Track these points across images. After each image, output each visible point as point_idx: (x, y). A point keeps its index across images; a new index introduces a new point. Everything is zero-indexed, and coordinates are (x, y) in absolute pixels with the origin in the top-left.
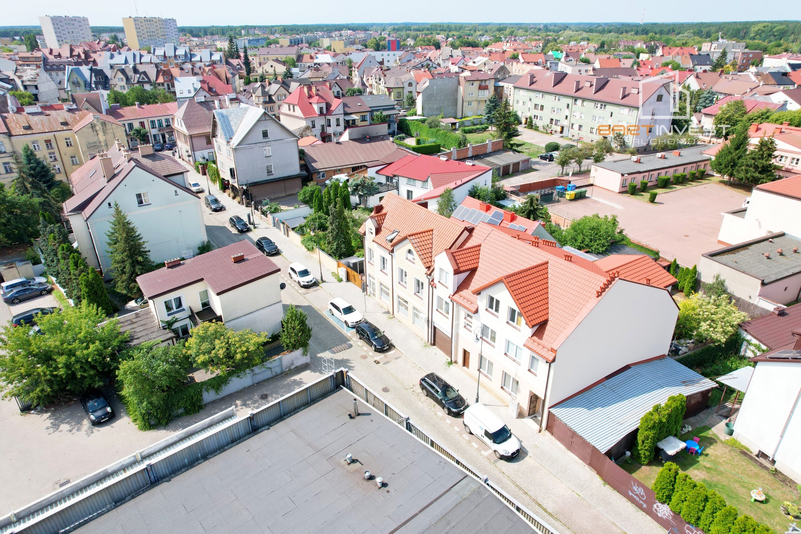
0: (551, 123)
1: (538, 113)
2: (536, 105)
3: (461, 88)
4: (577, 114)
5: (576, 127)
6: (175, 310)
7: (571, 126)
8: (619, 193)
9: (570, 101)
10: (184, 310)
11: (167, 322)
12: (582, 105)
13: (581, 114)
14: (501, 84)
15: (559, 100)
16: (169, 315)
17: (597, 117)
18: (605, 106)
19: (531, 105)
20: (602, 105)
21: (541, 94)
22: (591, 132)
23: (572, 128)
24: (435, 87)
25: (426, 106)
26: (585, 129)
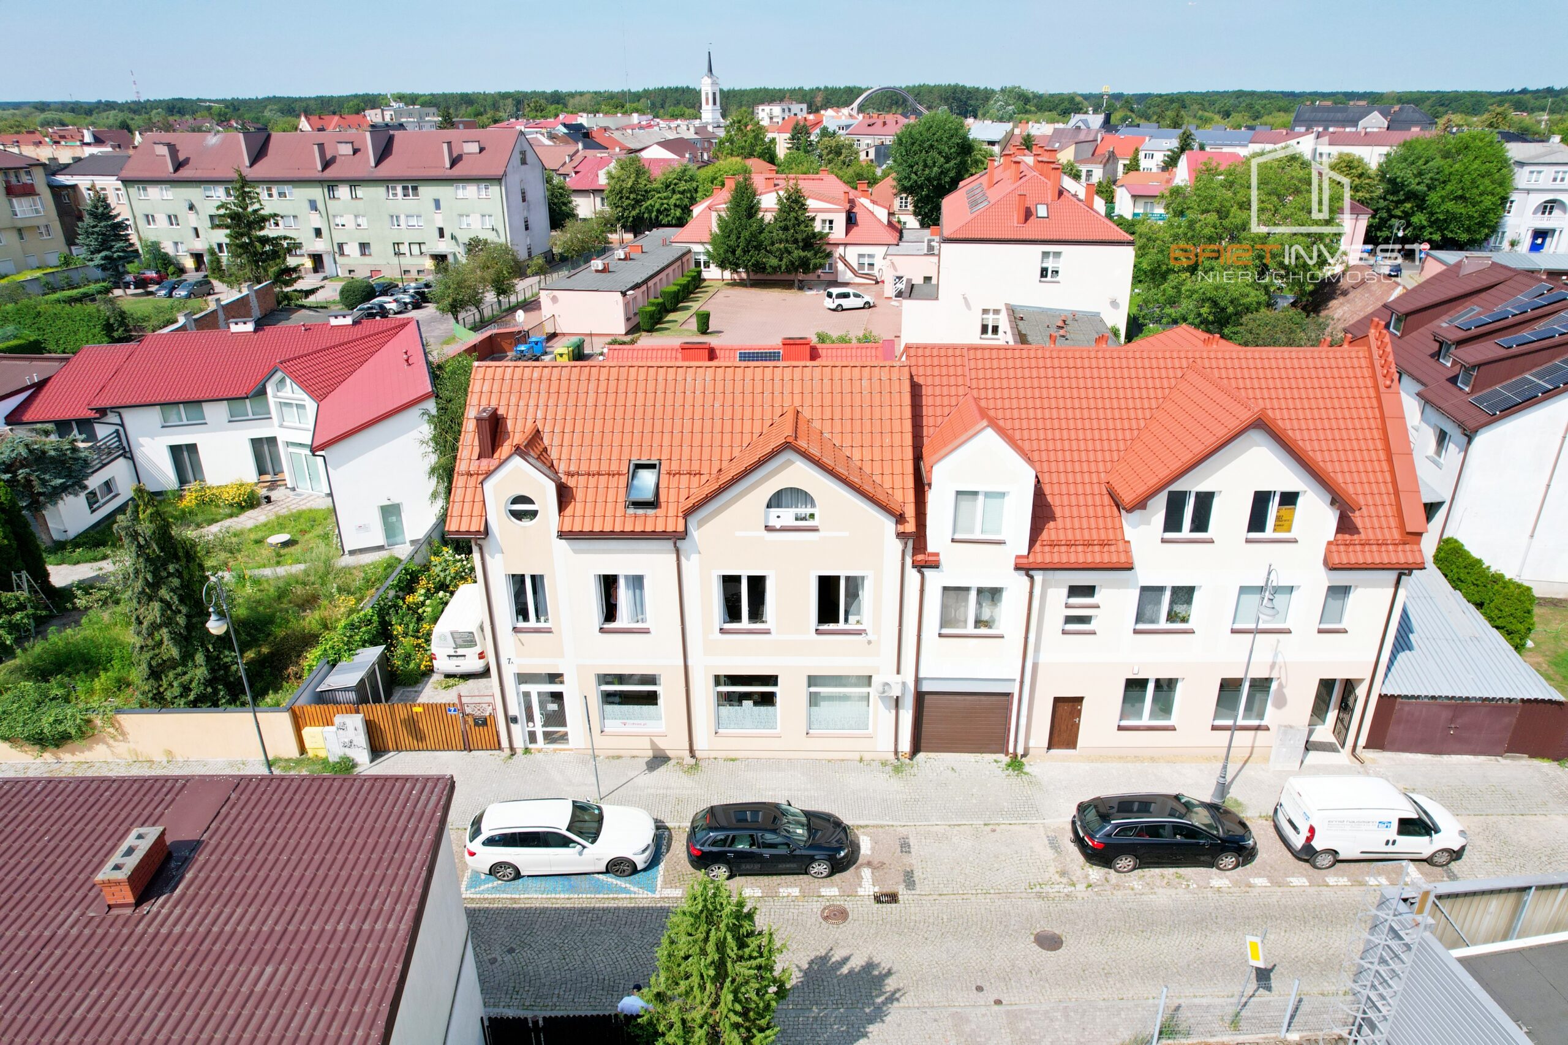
4: (346, 220)
5: (352, 249)
7: (337, 249)
8: (626, 334)
9: (317, 193)
12: (355, 197)
13: (356, 217)
14: (64, 180)
17: (402, 218)
19: (197, 221)
20: (405, 188)
21: (221, 189)
22: (398, 254)
23: (342, 254)
26: (377, 249)
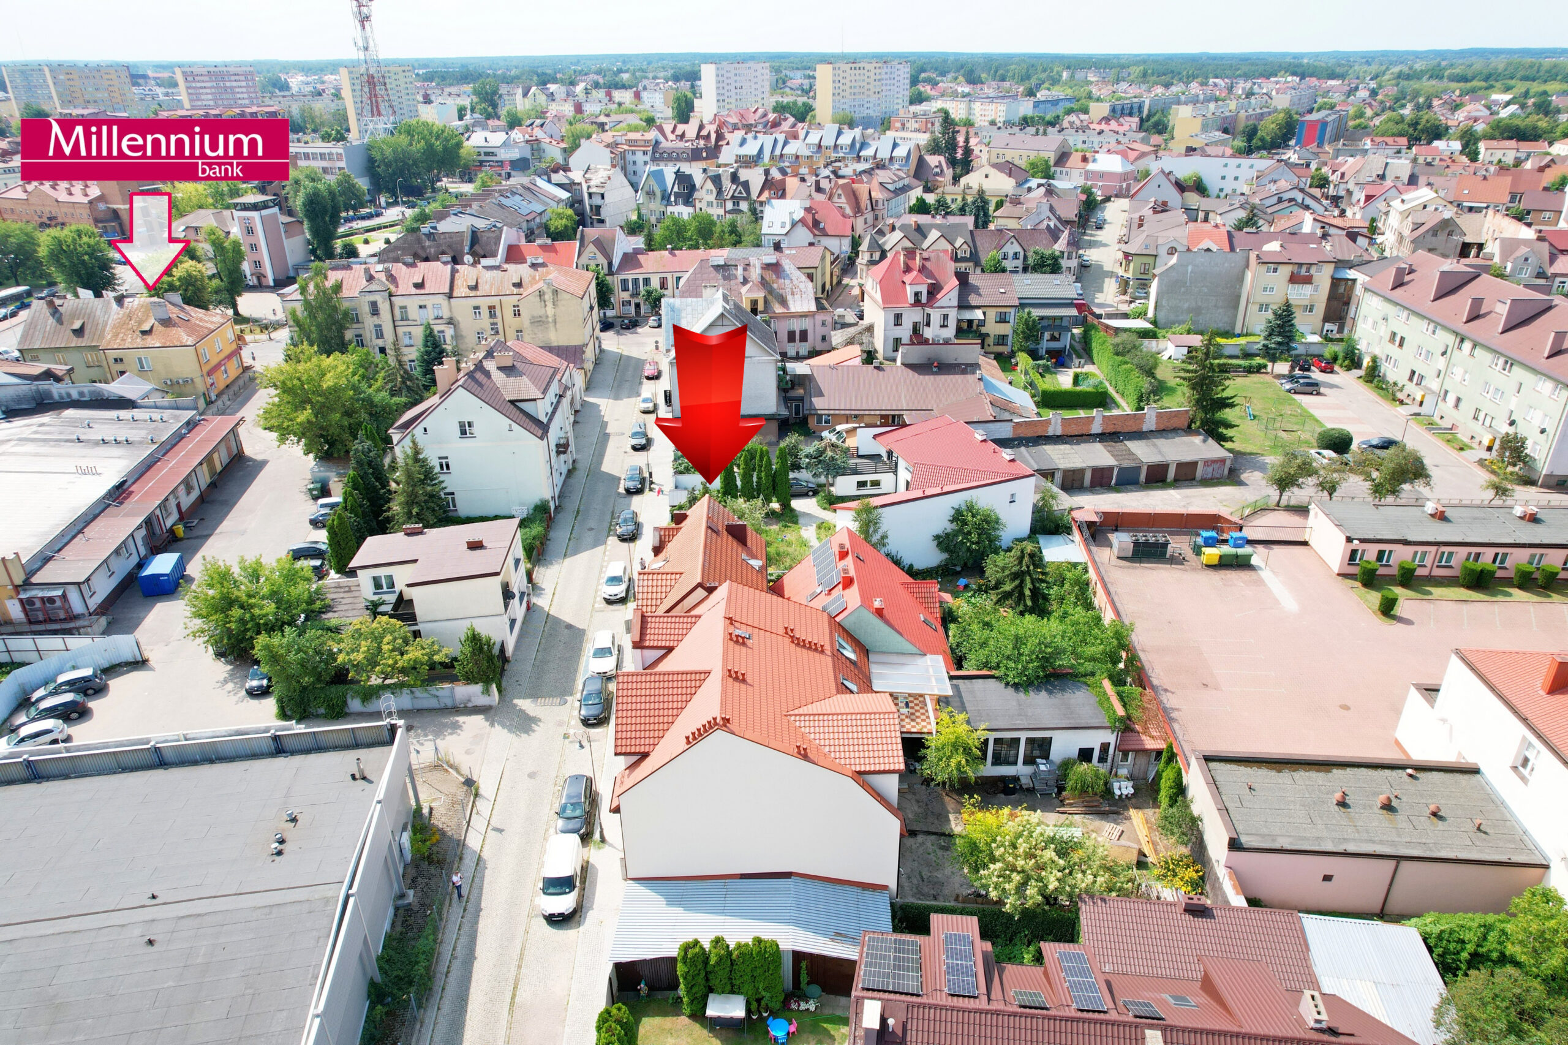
0: (1411, 379)
1: (1393, 350)
2: (1394, 334)
3: (1249, 275)
4: (1458, 371)
5: (1451, 399)
6: (385, 589)
7: (1442, 394)
8: (1339, 575)
9: (1450, 339)
10: (394, 592)
11: (372, 602)
12: (1471, 355)
13: (1466, 372)
14: (1351, 274)
15: (1434, 332)
16: (375, 594)
17: (1492, 388)
18: (1512, 365)
19: (1384, 332)
20: (1506, 362)
21: (1406, 313)
22: (1476, 418)
23: (1444, 399)
24: (1190, 268)
25: (1164, 303)
26: (1467, 408)
